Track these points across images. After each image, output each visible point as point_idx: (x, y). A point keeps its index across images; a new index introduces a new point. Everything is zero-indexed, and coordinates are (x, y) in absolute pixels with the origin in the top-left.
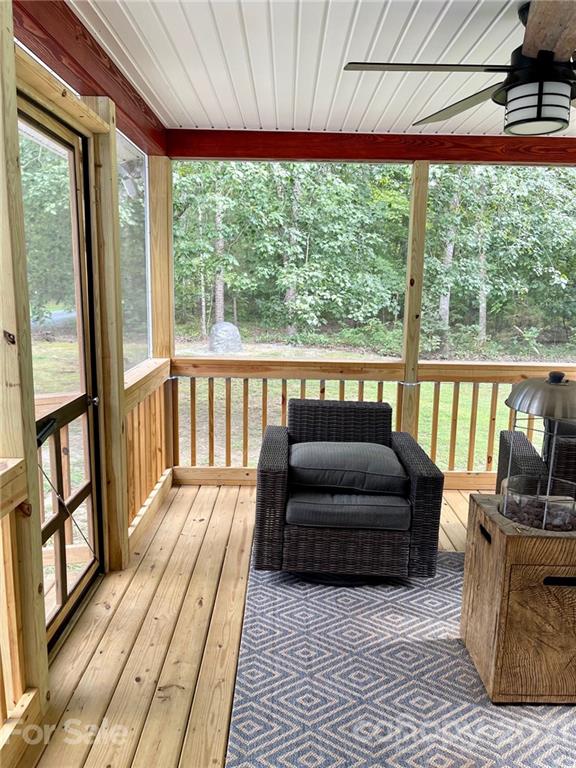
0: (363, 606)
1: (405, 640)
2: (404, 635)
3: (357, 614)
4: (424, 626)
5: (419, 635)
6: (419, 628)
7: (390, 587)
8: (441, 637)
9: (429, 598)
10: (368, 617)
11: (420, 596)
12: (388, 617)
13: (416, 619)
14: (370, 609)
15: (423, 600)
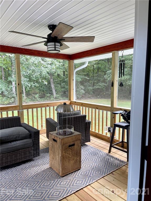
0: (24, 169)
1: (38, 172)
2: (37, 171)
3: (23, 171)
4: (41, 168)
5: (41, 170)
6: (40, 169)
7: (29, 162)
8: (46, 168)
9: (39, 161)
10: (26, 171)
11: (37, 162)
12: (31, 169)
13: (38, 167)
14: (26, 169)
15: (38, 162)
